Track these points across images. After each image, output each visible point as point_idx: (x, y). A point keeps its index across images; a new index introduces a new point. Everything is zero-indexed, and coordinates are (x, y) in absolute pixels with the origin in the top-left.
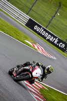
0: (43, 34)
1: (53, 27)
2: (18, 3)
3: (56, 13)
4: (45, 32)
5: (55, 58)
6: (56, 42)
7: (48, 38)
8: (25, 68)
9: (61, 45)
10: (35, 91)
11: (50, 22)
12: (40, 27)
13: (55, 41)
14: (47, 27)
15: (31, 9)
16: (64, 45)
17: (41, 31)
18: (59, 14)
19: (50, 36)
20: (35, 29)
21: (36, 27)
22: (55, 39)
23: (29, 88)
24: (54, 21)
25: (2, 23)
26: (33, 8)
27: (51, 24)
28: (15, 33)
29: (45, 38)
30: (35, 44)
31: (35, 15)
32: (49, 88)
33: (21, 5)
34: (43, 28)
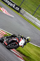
0: (6, 2)
5: (13, 16)
6: (14, 7)
7: (9, 4)
9: (17, 8)
16: (19, 9)
19: (10, 3)
22: (13, 5)
29: (7, 4)
30: (1, 7)
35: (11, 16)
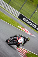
0: (28, 23)
1: (33, 18)
2: (14, 5)
3: (35, 10)
4: (29, 21)
5: (35, 36)
7: (31, 25)
8: (14, 38)
10: (24, 55)
11: (32, 16)
12: (26, 18)
13: (34, 26)
14: (30, 19)
15: (21, 8)
17: (27, 21)
18: (37, 11)
20: (23, 19)
21: (24, 19)
22: (34, 25)
23: (20, 53)
24: (34, 15)
25: (5, 17)
26: (22, 8)
27: (32, 17)
28: (12, 22)
29: (29, 25)
30: (23, 28)
31: (23, 12)
32: (31, 53)
33: (15, 6)
34: (28, 19)
35: (33, 35)
